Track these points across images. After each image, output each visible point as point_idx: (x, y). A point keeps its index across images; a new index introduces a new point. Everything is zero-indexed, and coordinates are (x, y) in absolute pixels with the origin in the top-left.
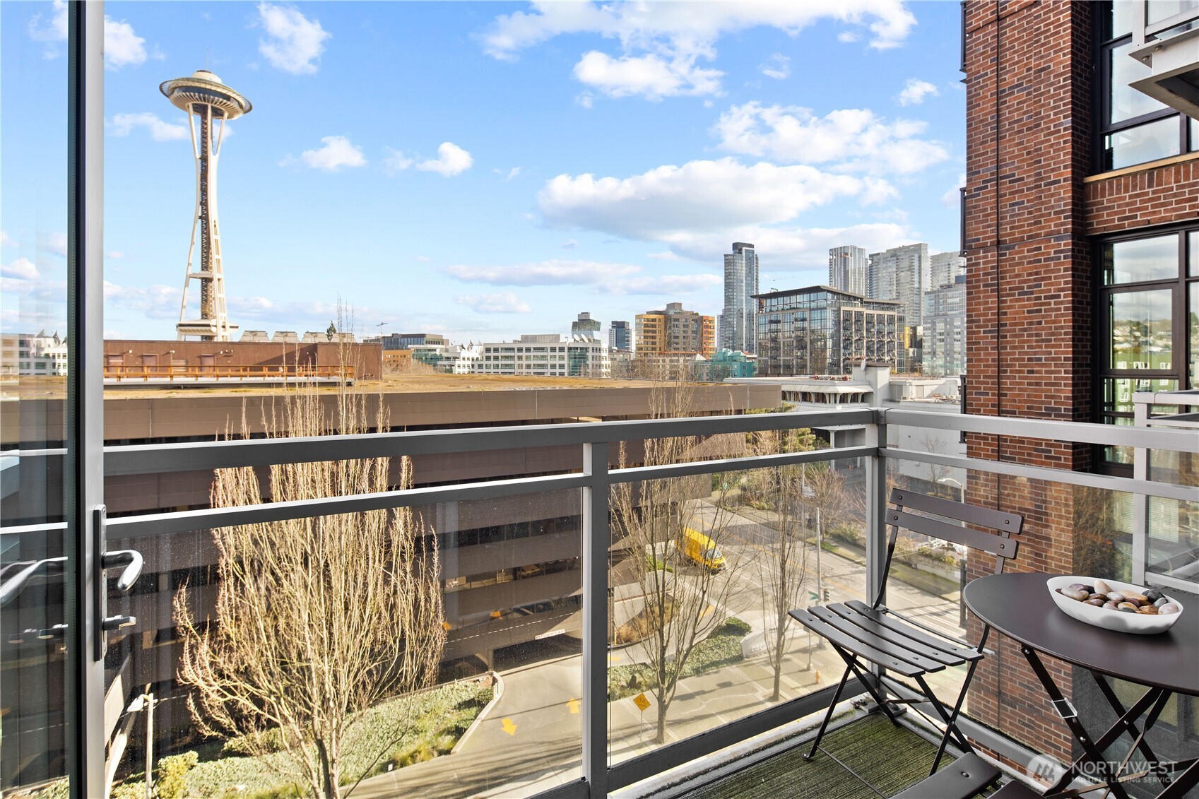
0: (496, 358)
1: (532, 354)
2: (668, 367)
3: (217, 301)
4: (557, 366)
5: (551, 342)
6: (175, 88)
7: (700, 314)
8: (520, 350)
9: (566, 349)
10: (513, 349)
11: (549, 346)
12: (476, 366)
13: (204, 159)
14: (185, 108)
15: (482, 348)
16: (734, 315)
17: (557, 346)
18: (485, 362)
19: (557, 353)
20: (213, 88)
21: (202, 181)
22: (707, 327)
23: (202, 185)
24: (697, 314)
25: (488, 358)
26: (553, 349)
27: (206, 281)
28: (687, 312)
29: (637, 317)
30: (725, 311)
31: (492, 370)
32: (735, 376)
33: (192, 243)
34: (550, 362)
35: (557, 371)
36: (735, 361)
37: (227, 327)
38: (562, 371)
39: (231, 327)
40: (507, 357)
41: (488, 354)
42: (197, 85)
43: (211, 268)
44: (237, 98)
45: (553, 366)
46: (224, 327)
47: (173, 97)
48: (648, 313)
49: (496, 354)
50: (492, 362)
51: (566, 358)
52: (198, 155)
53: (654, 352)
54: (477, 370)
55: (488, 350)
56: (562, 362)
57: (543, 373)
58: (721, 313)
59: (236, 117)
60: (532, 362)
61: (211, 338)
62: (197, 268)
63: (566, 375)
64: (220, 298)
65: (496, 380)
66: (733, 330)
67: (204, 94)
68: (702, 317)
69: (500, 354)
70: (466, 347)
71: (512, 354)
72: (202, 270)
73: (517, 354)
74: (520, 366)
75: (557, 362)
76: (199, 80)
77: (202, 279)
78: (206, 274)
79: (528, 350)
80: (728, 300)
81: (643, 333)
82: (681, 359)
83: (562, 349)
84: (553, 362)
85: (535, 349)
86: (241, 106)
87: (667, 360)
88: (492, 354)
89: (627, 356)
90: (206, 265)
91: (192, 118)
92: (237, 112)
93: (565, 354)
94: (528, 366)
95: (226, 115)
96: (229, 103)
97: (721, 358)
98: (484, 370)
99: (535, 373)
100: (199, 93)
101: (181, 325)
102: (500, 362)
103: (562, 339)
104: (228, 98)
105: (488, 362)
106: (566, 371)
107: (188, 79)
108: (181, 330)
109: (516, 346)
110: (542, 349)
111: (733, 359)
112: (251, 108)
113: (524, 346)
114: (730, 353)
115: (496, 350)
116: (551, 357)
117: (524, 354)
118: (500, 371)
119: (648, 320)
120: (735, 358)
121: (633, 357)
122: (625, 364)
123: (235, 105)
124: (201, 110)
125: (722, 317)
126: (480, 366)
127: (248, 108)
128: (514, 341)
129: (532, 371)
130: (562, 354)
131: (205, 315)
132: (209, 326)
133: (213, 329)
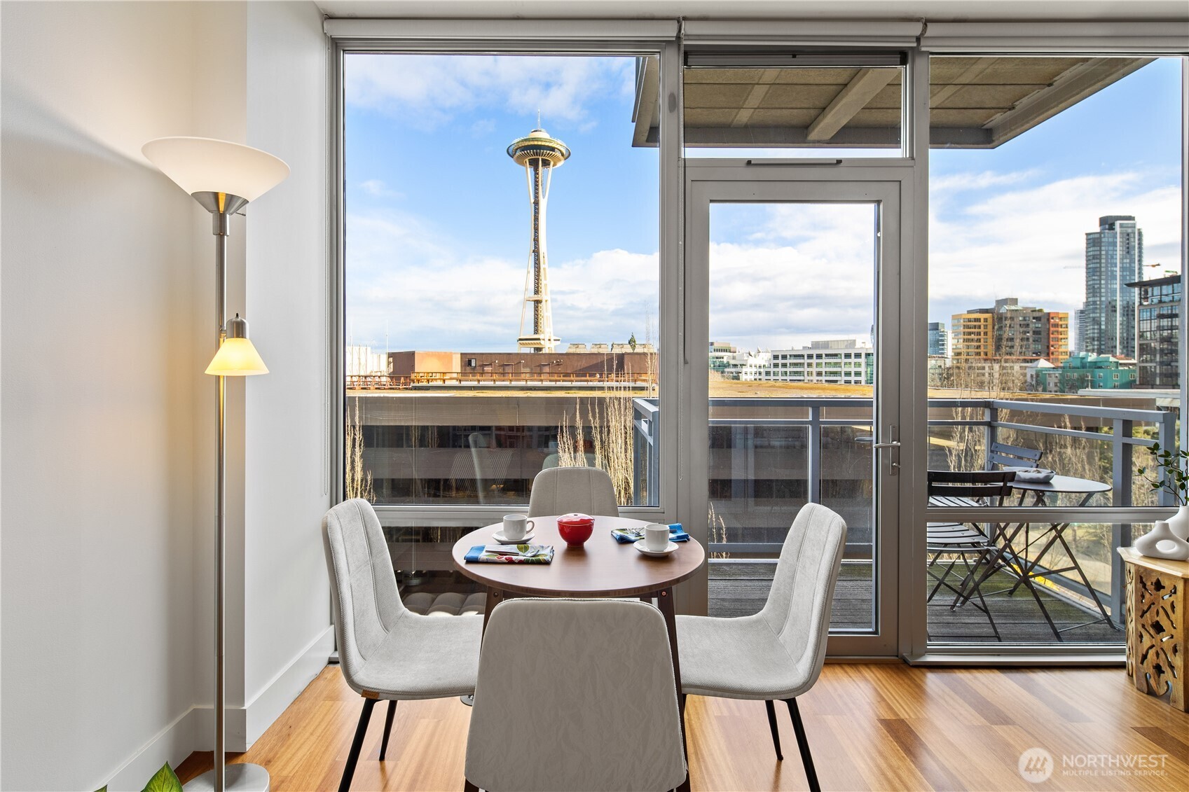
0: (784, 365)
1: (824, 360)
2: (996, 375)
3: (545, 318)
4: (853, 374)
5: (846, 347)
6: (517, 149)
7: (1046, 311)
8: (810, 357)
9: (863, 356)
10: (803, 356)
11: (843, 352)
12: (764, 374)
13: (536, 203)
14: (523, 164)
15: (770, 356)
16: (1100, 309)
17: (853, 352)
18: (772, 370)
19: (853, 360)
20: (543, 143)
21: (535, 221)
22: (1056, 325)
23: (535, 225)
24: (1040, 311)
25: (776, 365)
26: (848, 356)
27: (537, 302)
28: (1026, 309)
29: (954, 317)
30: (1087, 304)
31: (780, 377)
32: (1100, 387)
33: (528, 272)
34: (844, 369)
35: (853, 378)
36: (1100, 368)
37: (552, 340)
38: (858, 378)
39: (555, 340)
40: (796, 365)
41: (776, 361)
42: (532, 143)
43: (541, 292)
44: (560, 148)
45: (848, 374)
46: (549, 340)
47: (515, 156)
48: (969, 312)
49: (784, 361)
50: (780, 369)
51: (863, 365)
52: (533, 201)
53: (977, 357)
54: (763, 377)
55: (776, 357)
56: (858, 369)
57: (836, 381)
58: (1081, 307)
59: (559, 164)
60: (823, 370)
61: (540, 349)
62: (531, 294)
63: (863, 383)
64: (547, 316)
65: (783, 387)
66: (1100, 329)
67: (536, 150)
68: (1049, 314)
69: (788, 361)
70: (752, 354)
71: (801, 361)
72: (535, 294)
73: (806, 361)
74: (810, 374)
75: (853, 369)
76: (534, 139)
77: (535, 301)
78: (537, 298)
79: (819, 356)
80: (1092, 290)
81: (962, 336)
82: (1017, 367)
83: (858, 356)
84: (848, 369)
85: (826, 355)
86: (563, 155)
87: (996, 367)
88: (780, 361)
89: (940, 362)
90: (537, 292)
91: (529, 169)
92: (560, 160)
93: (863, 360)
94: (819, 374)
95: (552, 163)
96: (554, 153)
97: (1078, 363)
98: (772, 377)
99: (826, 381)
100: (533, 150)
101: (520, 340)
102: (788, 370)
103: (858, 345)
104: (553, 149)
105: (776, 370)
106: (863, 378)
107: (526, 140)
108: (520, 344)
109: (806, 353)
110: (835, 355)
111: (1096, 365)
112: (570, 154)
113: (815, 352)
114: (1093, 357)
115: (784, 357)
116: (845, 364)
117: (814, 361)
118: (788, 378)
119: (969, 320)
120: (1099, 365)
121: (949, 363)
122: (937, 371)
123: (558, 154)
124: (534, 163)
125: (1082, 312)
126: (768, 373)
127: (566, 155)
128: (804, 348)
129: (824, 378)
130: (858, 360)
131: (536, 331)
132: (539, 339)
133: (542, 342)
